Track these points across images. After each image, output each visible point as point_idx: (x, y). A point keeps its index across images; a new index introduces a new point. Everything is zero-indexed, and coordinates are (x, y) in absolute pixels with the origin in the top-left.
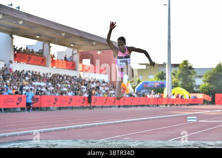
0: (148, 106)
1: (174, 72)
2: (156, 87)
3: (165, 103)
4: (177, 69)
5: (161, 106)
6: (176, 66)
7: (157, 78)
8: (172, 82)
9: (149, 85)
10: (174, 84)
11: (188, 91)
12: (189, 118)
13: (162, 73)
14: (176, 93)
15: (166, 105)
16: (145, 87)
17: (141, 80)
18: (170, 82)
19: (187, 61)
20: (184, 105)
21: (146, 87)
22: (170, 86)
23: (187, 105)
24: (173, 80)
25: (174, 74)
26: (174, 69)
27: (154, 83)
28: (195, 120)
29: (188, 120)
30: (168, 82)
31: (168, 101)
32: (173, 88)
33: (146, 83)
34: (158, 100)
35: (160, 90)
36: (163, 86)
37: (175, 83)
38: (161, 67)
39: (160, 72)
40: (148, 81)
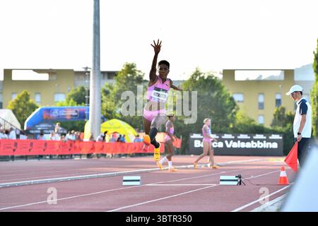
0: (51, 157)
1: (108, 89)
2: (68, 118)
3: (85, 151)
4: (114, 82)
5: (77, 158)
6: (111, 75)
7: (72, 100)
8: (102, 109)
9: (54, 115)
10: (105, 113)
11: (134, 127)
12: (125, 178)
13: (83, 89)
14: (110, 132)
15: (89, 156)
16: (45, 117)
17: (37, 104)
18: (98, 109)
19: (133, 66)
20: (126, 155)
21: (48, 119)
22: (98, 116)
23: (132, 156)
24: (105, 105)
25: (106, 93)
26: (106, 83)
27: (65, 109)
28: (138, 183)
29: (125, 183)
30: (93, 108)
31: (93, 148)
32: (104, 121)
33: (49, 110)
34: (71, 145)
35: (76, 124)
36: (83, 116)
37: (107, 111)
38: (81, 77)
39: (79, 89)
40: (53, 106)
